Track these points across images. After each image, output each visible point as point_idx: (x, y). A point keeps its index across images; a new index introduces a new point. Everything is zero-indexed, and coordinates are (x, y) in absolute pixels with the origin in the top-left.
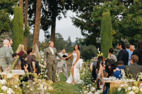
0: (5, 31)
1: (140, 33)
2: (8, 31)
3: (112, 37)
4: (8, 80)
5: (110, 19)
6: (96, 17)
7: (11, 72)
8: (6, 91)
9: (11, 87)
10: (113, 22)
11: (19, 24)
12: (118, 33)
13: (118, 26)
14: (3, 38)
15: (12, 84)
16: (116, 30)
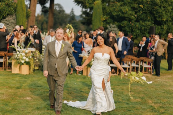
0: (10, 15)
1: (126, 20)
2: (12, 15)
3: (102, 23)
4: (26, 53)
5: (101, 7)
6: (90, 4)
7: (27, 49)
8: (25, 59)
9: (27, 58)
10: (104, 9)
11: (22, 10)
12: (108, 18)
13: (109, 12)
14: (8, 21)
15: (28, 56)
16: (107, 17)
